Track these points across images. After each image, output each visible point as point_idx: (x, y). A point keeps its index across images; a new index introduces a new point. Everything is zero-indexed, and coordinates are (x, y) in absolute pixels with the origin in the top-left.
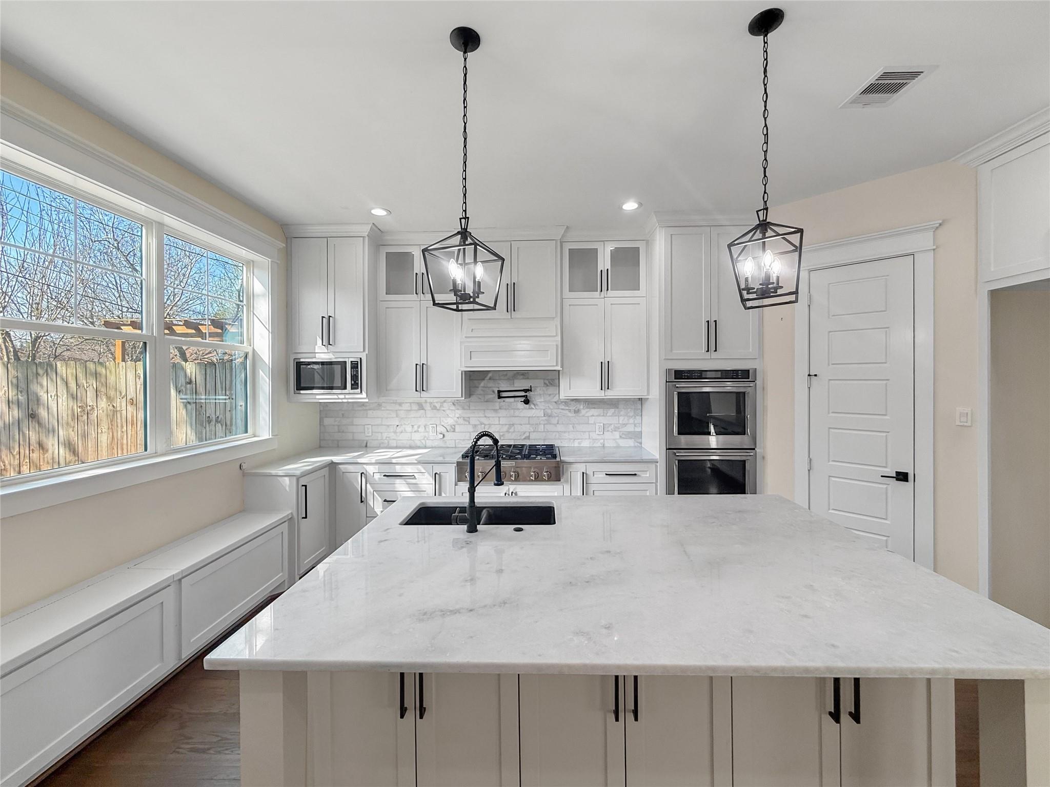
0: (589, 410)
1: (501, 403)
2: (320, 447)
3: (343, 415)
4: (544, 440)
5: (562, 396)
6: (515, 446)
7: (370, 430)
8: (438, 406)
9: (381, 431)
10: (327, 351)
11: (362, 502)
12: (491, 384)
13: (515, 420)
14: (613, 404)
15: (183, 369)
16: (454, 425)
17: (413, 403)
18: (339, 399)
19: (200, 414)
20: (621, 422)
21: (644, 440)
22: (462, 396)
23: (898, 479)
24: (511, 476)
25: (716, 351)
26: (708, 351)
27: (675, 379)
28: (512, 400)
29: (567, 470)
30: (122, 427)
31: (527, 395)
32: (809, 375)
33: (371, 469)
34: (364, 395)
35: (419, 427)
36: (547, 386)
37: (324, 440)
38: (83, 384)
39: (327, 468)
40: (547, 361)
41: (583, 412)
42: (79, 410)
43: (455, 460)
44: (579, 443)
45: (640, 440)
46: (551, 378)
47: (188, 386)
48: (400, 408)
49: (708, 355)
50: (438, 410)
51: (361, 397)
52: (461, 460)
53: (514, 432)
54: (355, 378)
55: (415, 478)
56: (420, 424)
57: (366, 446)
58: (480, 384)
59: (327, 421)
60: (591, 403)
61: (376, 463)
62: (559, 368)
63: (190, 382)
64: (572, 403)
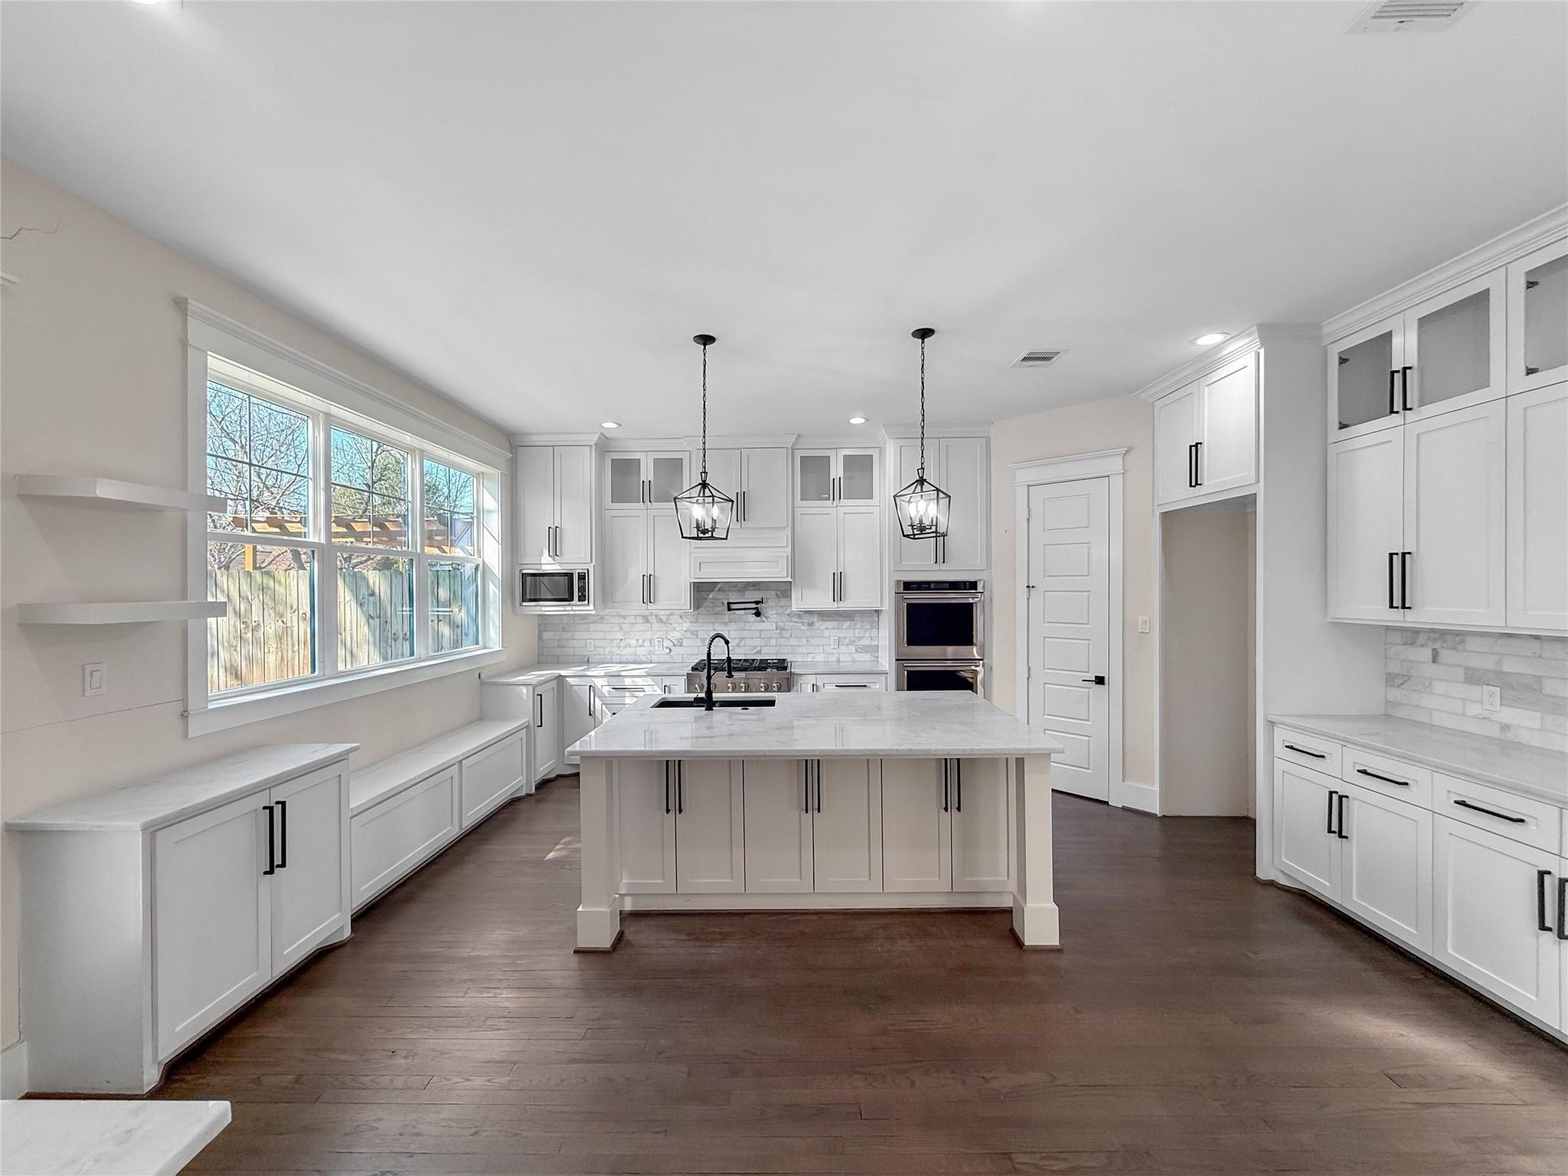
0: (822, 623)
1: (731, 617)
2: (539, 663)
3: (563, 628)
4: (776, 654)
5: (794, 608)
6: (745, 660)
7: (593, 644)
8: (664, 618)
9: (604, 645)
10: (553, 562)
11: (590, 715)
12: (720, 596)
13: (745, 634)
14: (849, 616)
15: (365, 579)
16: (682, 639)
17: (638, 615)
18: (566, 611)
19: (384, 630)
20: (856, 635)
21: (880, 654)
22: (691, 608)
23: (1096, 683)
24: (741, 687)
25: (944, 562)
26: (936, 562)
27: (904, 590)
28: (743, 612)
29: (797, 682)
30: (293, 646)
31: (757, 608)
32: (1028, 587)
33: (599, 682)
34: (591, 607)
35: (644, 641)
36: (780, 597)
37: (543, 655)
38: (247, 596)
39: (555, 681)
40: (778, 573)
41: (817, 625)
42: (243, 626)
43: (685, 673)
44: (813, 658)
45: (876, 655)
46: (783, 590)
47: (371, 598)
48: (624, 621)
49: (936, 567)
50: (665, 623)
51: (588, 609)
52: (691, 672)
53: (745, 646)
54: (582, 589)
55: (644, 691)
56: (646, 637)
57: (588, 662)
58: (708, 596)
59: (547, 635)
60: (824, 615)
61: (605, 676)
62: (789, 579)
63: (373, 594)
64: (807, 615)
